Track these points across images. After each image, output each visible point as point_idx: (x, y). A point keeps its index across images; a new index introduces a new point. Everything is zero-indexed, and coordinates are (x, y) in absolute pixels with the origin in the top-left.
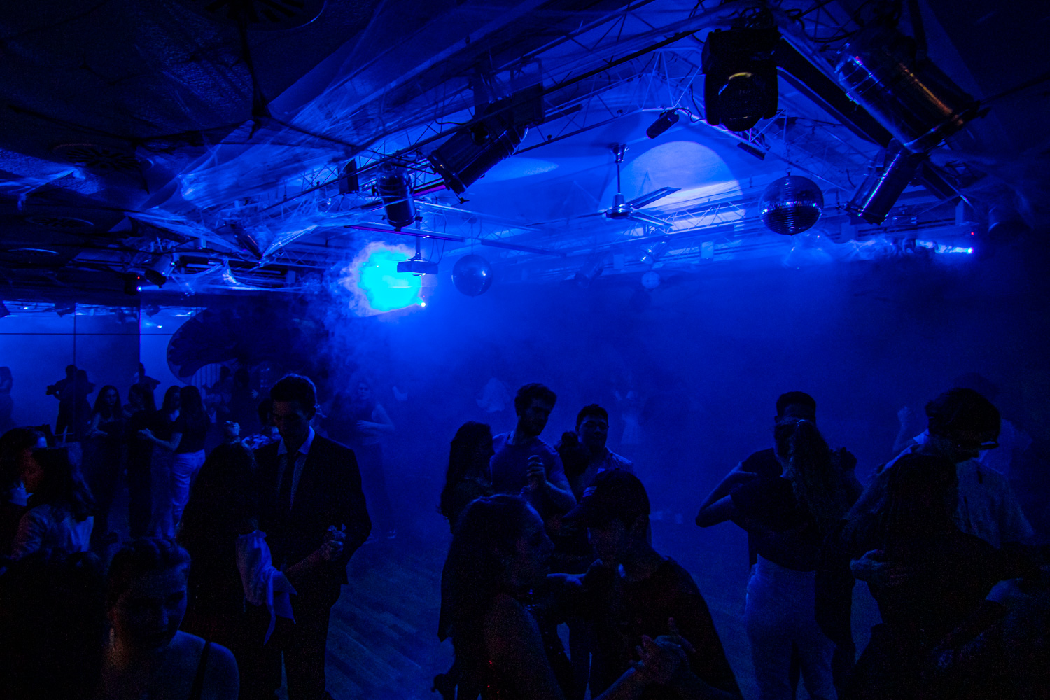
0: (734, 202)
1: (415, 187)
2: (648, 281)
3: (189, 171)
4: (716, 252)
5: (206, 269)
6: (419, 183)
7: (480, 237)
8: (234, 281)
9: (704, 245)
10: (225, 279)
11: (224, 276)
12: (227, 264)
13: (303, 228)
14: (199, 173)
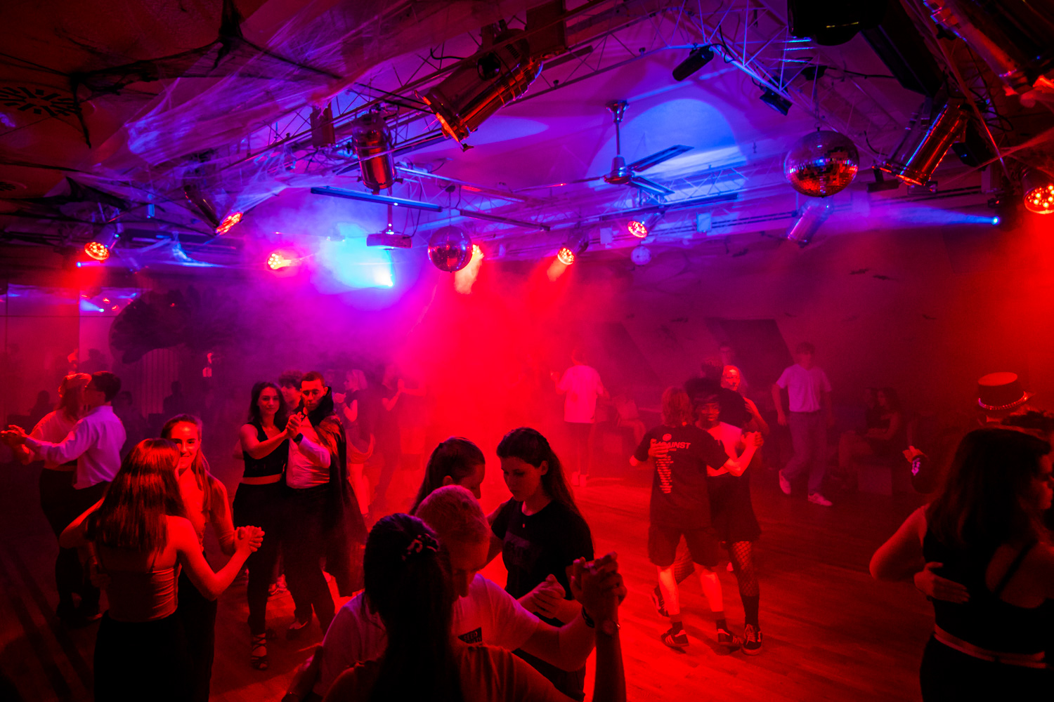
0: (738, 169)
1: (396, 144)
2: (638, 257)
3: (138, 118)
4: (714, 225)
5: (152, 244)
6: (399, 140)
7: (459, 207)
8: (185, 257)
9: (701, 217)
10: (175, 254)
11: (174, 250)
12: (176, 238)
13: (268, 190)
14: (150, 119)
